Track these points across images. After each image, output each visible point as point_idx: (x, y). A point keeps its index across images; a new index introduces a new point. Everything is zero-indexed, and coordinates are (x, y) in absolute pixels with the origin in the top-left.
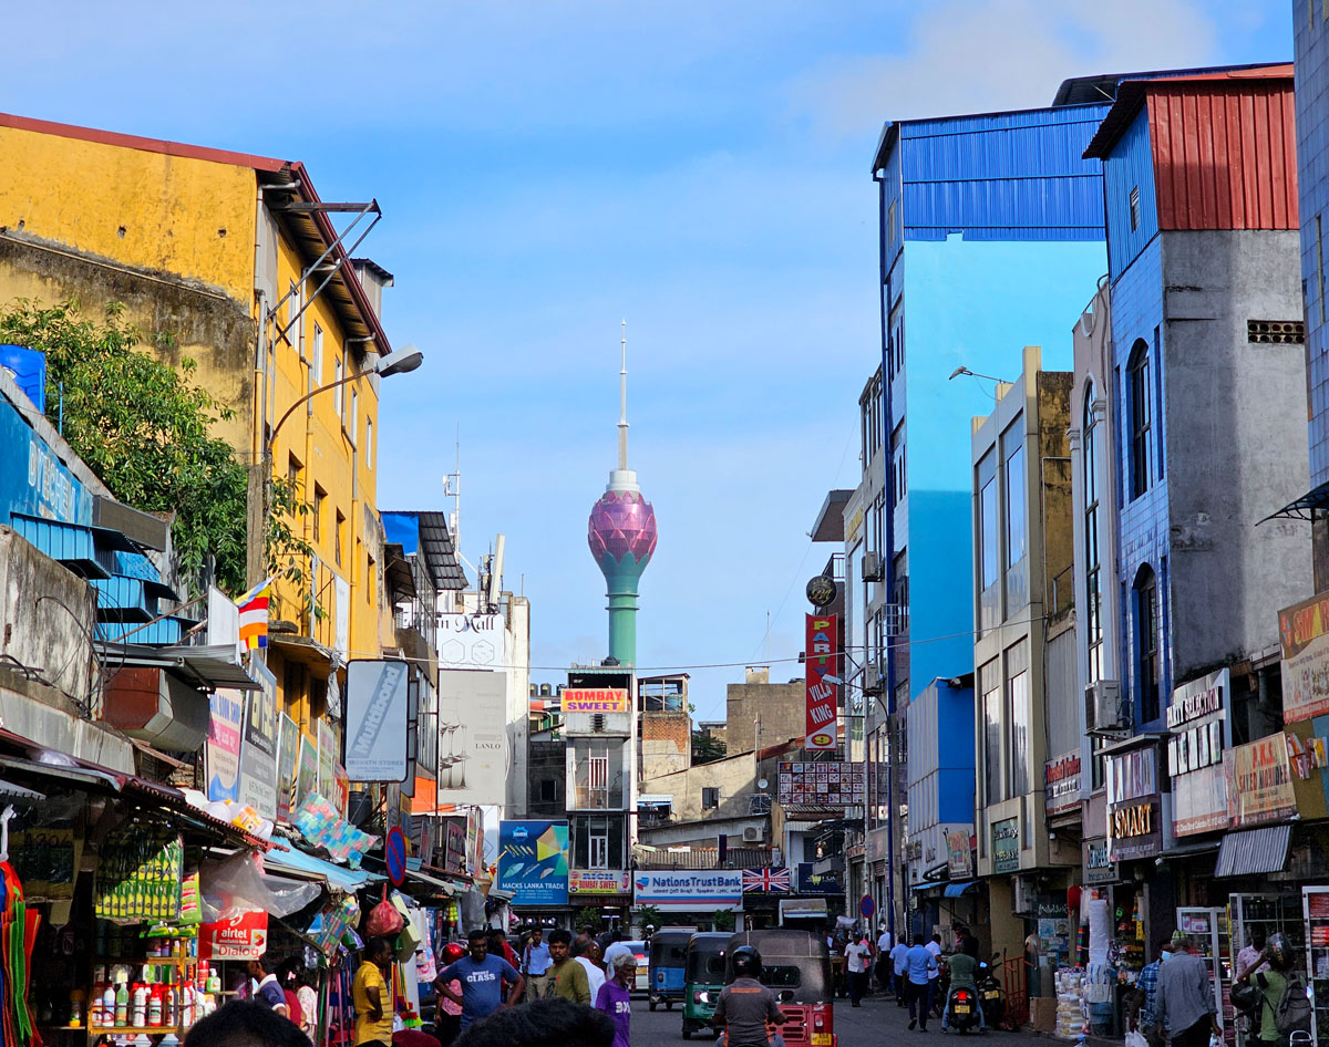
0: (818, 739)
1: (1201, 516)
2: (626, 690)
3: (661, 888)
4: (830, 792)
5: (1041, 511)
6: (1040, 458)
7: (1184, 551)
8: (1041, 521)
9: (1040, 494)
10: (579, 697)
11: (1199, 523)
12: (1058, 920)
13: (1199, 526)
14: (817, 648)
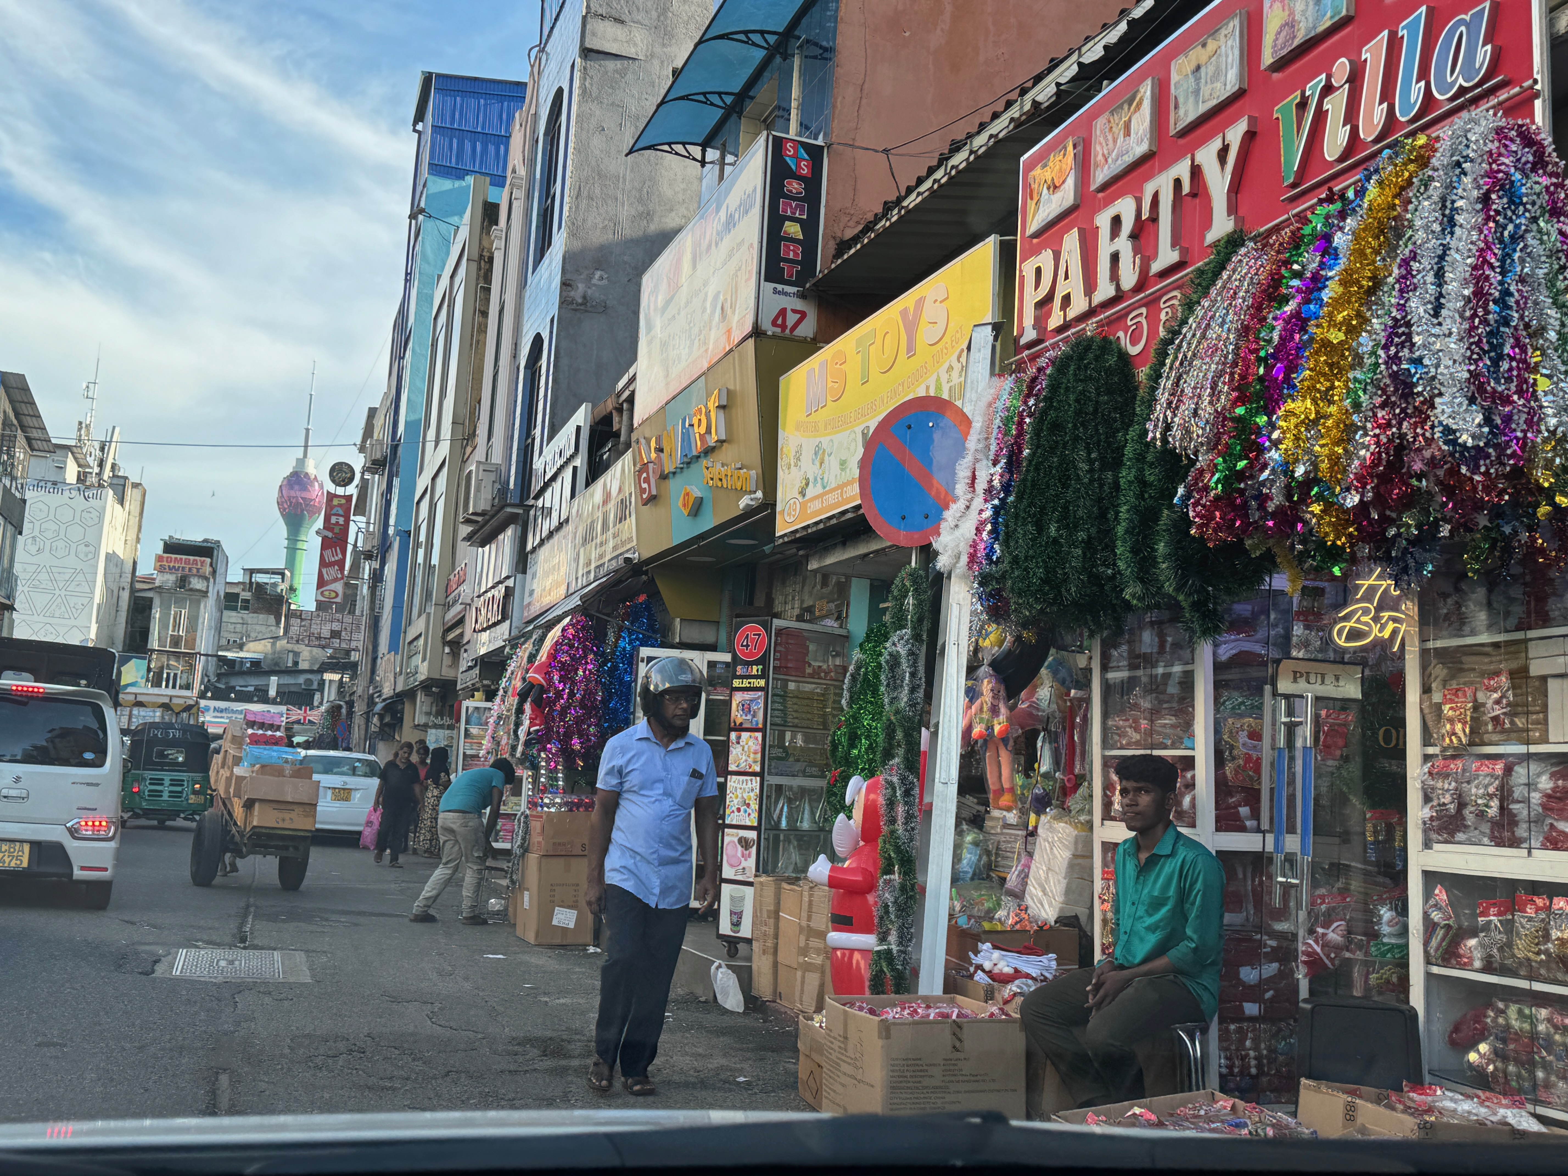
0: (327, 593)
1: (598, 274)
2: (208, 560)
3: (219, 715)
4: (332, 637)
5: (472, 336)
6: (477, 285)
7: (576, 310)
8: (471, 345)
9: (474, 319)
10: (169, 560)
11: (594, 281)
12: (447, 732)
13: (595, 285)
14: (333, 520)
